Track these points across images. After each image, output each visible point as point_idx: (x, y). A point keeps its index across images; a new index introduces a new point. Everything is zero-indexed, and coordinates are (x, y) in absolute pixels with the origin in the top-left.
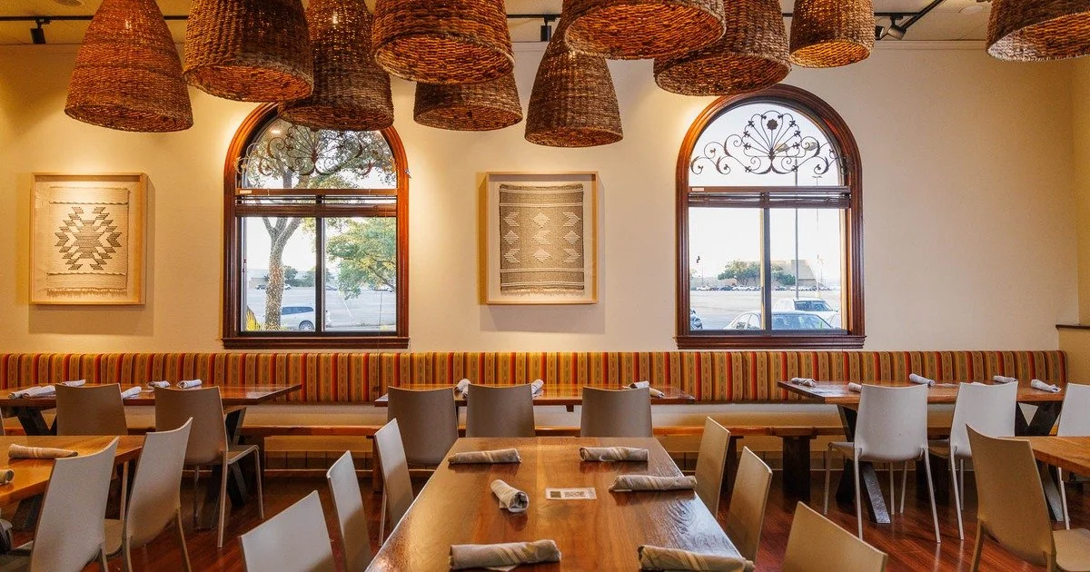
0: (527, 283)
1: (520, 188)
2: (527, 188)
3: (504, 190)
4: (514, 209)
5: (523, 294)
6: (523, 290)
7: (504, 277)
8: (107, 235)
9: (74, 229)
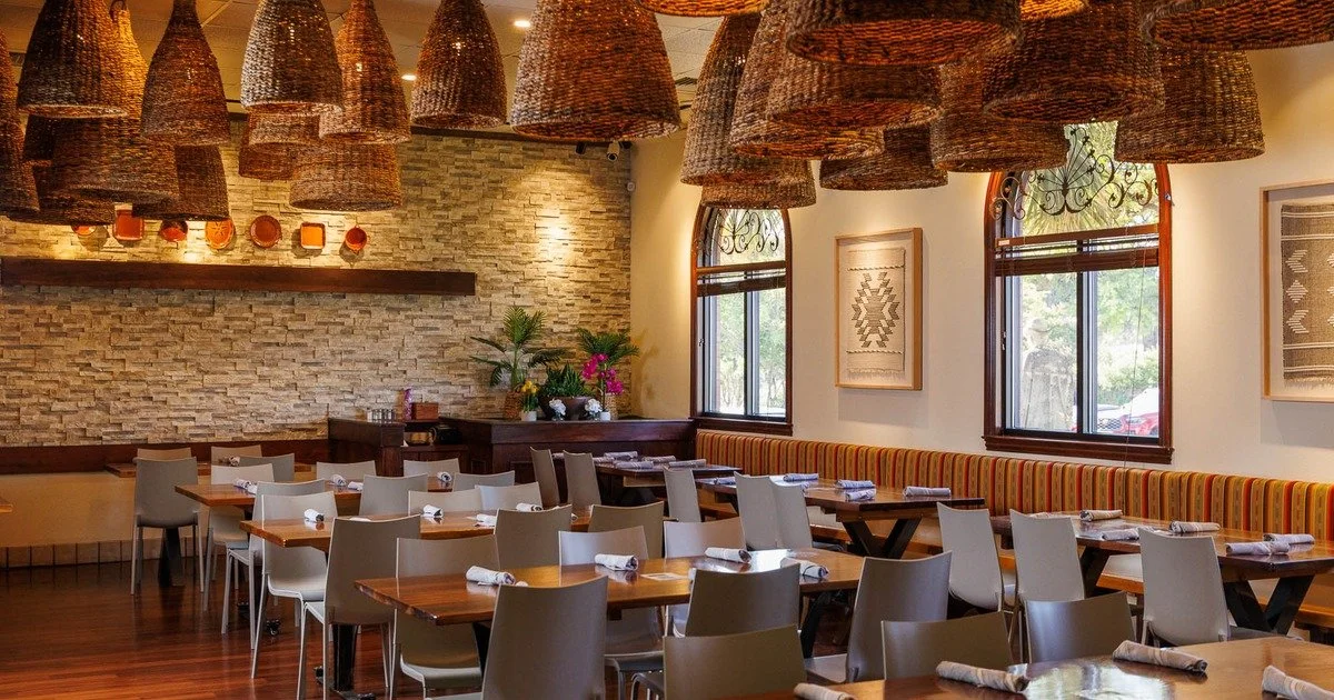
0: (1318, 367)
1: (1309, 208)
2: (1319, 208)
3: (1288, 214)
4: (1300, 245)
5: (1315, 384)
6: (1313, 379)
7: (1290, 358)
8: (889, 304)
9: (864, 299)
